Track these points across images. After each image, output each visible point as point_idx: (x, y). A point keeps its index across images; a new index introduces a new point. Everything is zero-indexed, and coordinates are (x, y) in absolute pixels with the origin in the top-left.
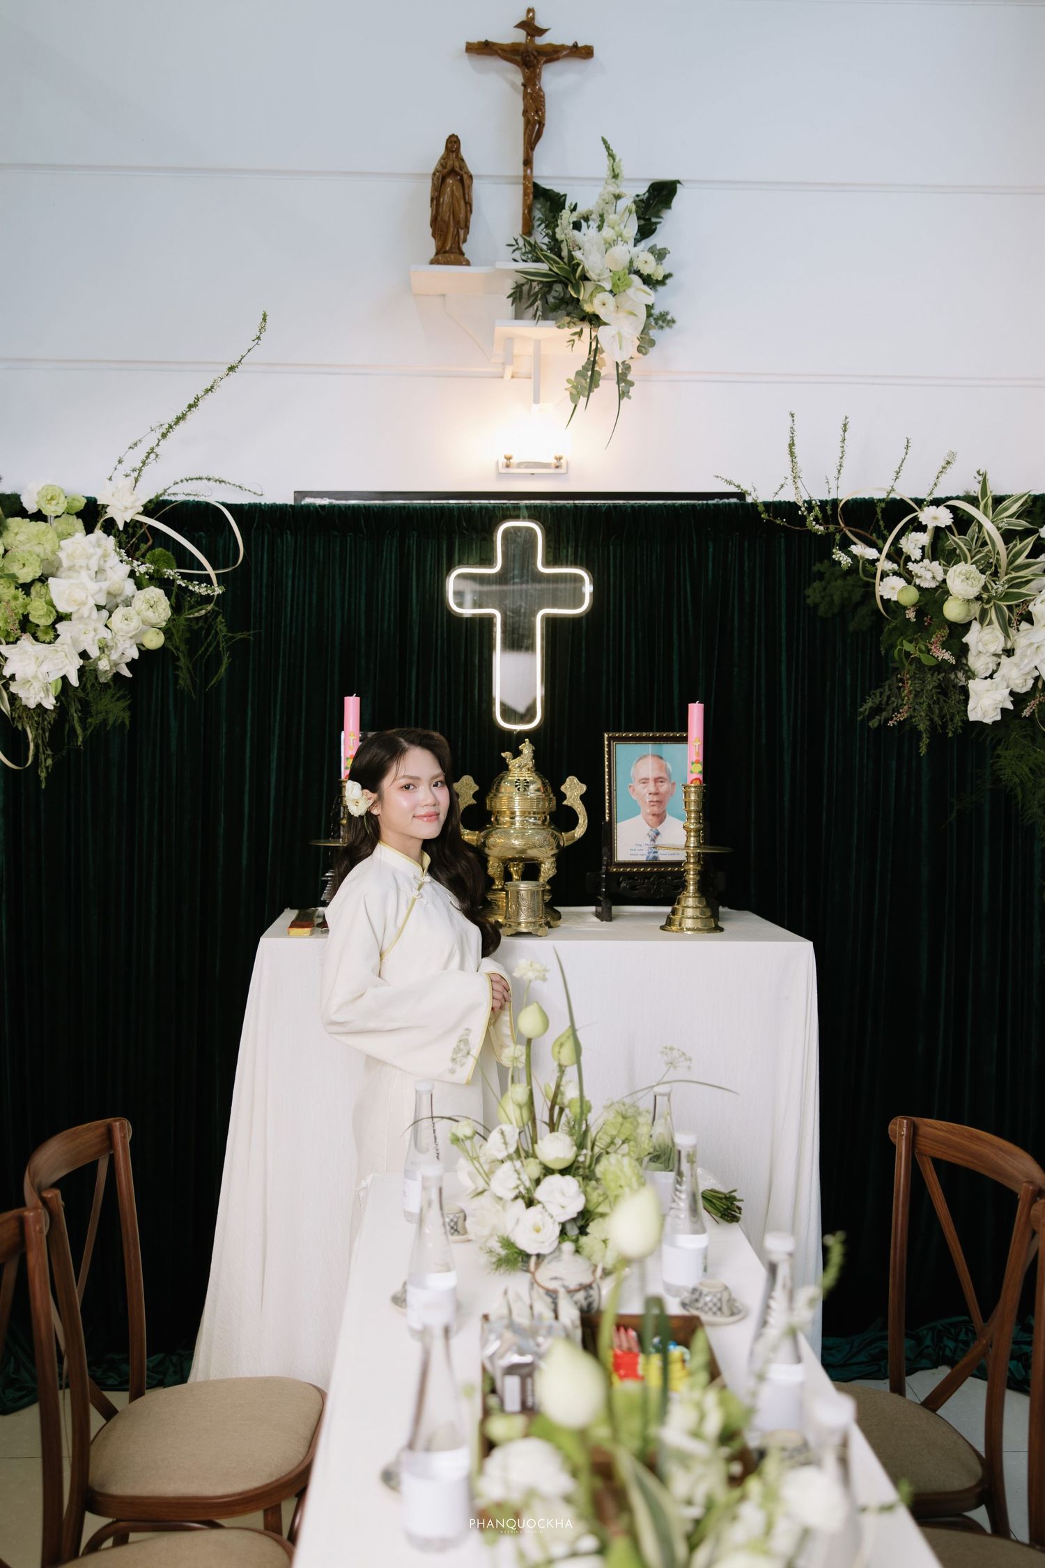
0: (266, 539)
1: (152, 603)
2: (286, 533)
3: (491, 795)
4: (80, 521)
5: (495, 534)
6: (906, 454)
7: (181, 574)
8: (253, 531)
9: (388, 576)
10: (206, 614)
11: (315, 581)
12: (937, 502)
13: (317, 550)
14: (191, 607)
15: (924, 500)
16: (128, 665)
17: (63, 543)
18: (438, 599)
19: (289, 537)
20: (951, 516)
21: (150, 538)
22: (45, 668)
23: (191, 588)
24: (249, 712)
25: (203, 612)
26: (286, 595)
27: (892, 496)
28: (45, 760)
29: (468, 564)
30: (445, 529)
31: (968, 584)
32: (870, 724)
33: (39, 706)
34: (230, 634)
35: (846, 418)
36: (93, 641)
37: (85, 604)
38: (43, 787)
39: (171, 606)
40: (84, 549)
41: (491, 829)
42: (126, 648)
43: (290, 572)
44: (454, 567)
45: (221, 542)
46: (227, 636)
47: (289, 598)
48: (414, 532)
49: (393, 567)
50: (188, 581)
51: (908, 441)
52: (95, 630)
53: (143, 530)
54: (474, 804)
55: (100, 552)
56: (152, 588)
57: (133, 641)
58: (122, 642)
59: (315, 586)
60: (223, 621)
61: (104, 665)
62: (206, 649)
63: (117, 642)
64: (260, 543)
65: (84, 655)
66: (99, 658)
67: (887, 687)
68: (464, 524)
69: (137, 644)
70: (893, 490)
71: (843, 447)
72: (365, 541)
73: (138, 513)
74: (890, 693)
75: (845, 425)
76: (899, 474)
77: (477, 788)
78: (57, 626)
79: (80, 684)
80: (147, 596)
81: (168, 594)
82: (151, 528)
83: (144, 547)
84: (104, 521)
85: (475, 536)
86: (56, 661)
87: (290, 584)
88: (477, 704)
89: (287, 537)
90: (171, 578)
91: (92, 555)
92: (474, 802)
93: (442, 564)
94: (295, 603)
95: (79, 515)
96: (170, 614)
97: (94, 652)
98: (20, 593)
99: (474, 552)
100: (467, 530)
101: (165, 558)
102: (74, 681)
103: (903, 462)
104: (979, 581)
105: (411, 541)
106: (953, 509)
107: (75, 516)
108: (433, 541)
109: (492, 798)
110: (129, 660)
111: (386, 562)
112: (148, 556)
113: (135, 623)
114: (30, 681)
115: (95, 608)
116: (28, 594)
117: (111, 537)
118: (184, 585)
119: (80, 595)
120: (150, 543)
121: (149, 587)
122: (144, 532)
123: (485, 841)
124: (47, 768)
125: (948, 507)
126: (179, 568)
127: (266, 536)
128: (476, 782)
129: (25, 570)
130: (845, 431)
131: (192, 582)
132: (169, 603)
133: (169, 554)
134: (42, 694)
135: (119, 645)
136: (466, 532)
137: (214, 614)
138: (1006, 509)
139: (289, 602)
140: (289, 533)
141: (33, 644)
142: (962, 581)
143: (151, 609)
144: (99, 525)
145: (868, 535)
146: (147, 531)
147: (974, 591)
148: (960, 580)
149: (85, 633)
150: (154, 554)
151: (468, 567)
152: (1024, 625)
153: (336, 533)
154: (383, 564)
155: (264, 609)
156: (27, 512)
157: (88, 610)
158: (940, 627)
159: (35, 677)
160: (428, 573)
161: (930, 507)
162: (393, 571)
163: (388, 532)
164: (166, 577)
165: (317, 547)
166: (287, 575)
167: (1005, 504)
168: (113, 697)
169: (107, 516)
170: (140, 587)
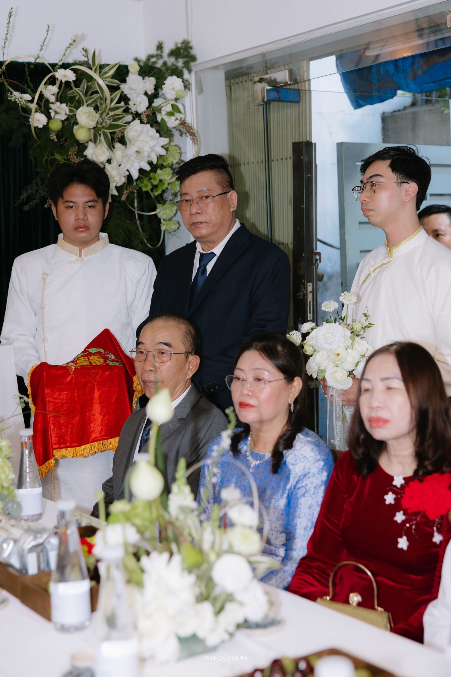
6: (47, 35)
12: (65, 66)
15: (57, 64)
20: (75, 75)
27: (38, 61)
31: (90, 119)
32: (24, 208)
35: (11, 9)
51: (48, 27)
67: (34, 184)
70: (38, 57)
71: (8, 27)
74: (36, 188)
75: (10, 13)
76: (43, 47)
103: (45, 39)
104: (96, 117)
106: (75, 71)
125: (73, 70)
130: (10, 17)
138: (106, 73)
142: (87, 117)
145: (21, 85)
147: (93, 124)
148: (85, 117)
152: (118, 145)
158: (72, 146)
161: (61, 69)
167: (107, 69)
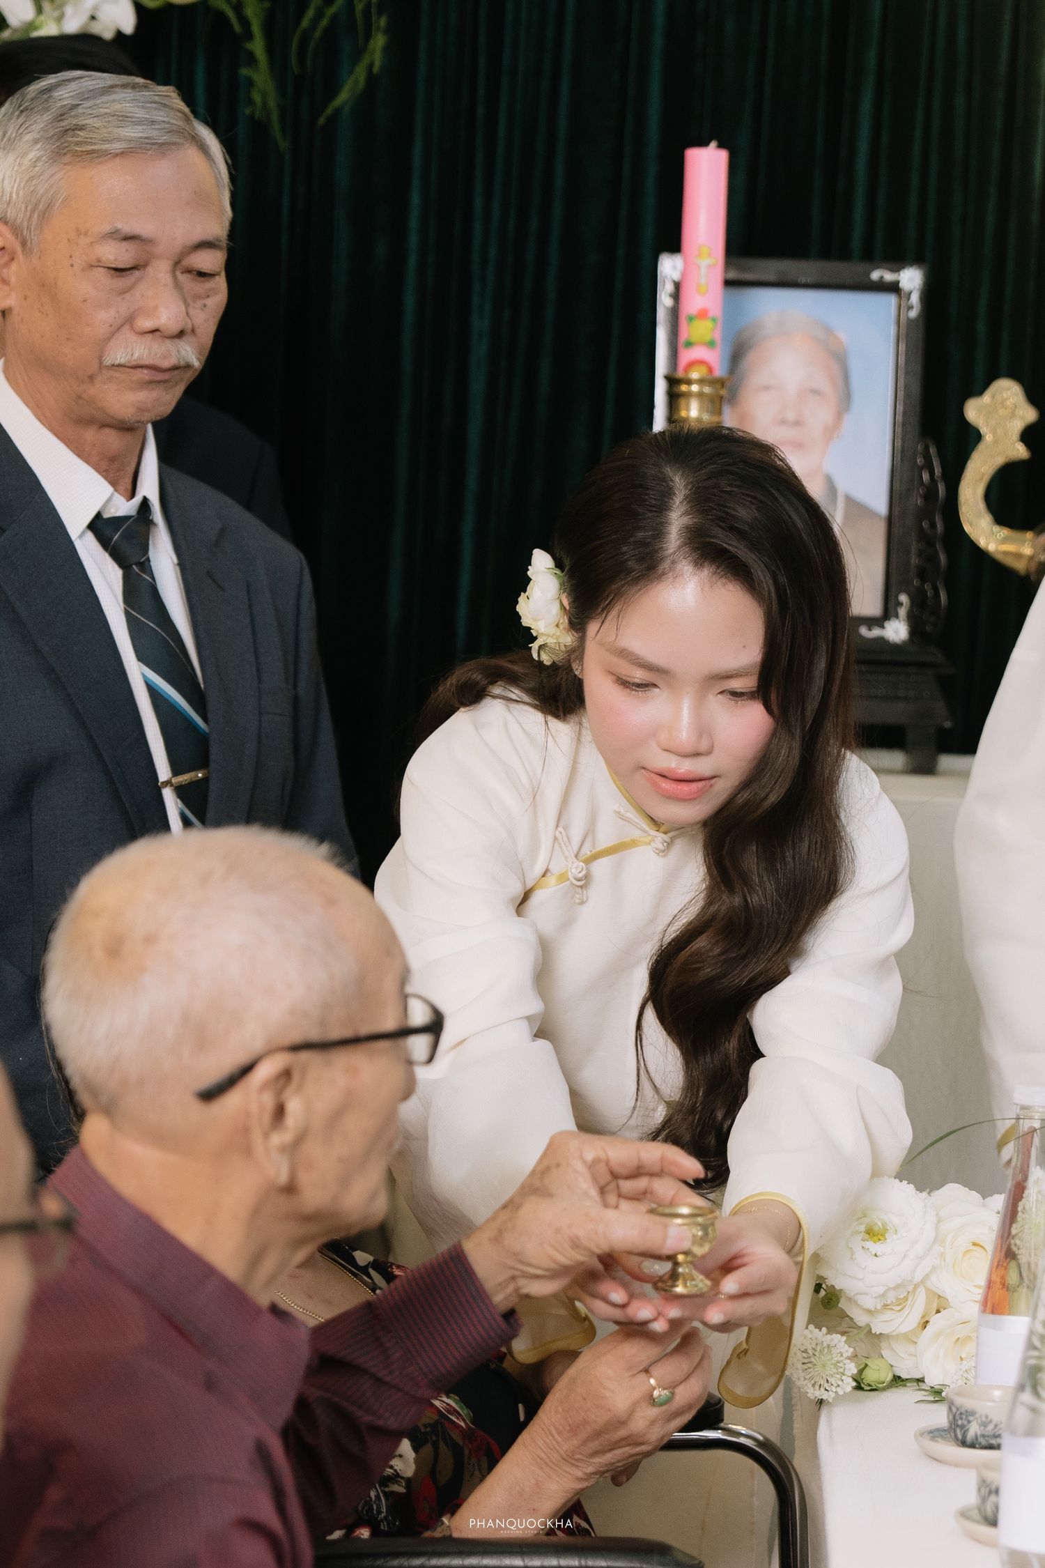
54: (1022, 461)
92: (1022, 452)
128: (1032, 398)
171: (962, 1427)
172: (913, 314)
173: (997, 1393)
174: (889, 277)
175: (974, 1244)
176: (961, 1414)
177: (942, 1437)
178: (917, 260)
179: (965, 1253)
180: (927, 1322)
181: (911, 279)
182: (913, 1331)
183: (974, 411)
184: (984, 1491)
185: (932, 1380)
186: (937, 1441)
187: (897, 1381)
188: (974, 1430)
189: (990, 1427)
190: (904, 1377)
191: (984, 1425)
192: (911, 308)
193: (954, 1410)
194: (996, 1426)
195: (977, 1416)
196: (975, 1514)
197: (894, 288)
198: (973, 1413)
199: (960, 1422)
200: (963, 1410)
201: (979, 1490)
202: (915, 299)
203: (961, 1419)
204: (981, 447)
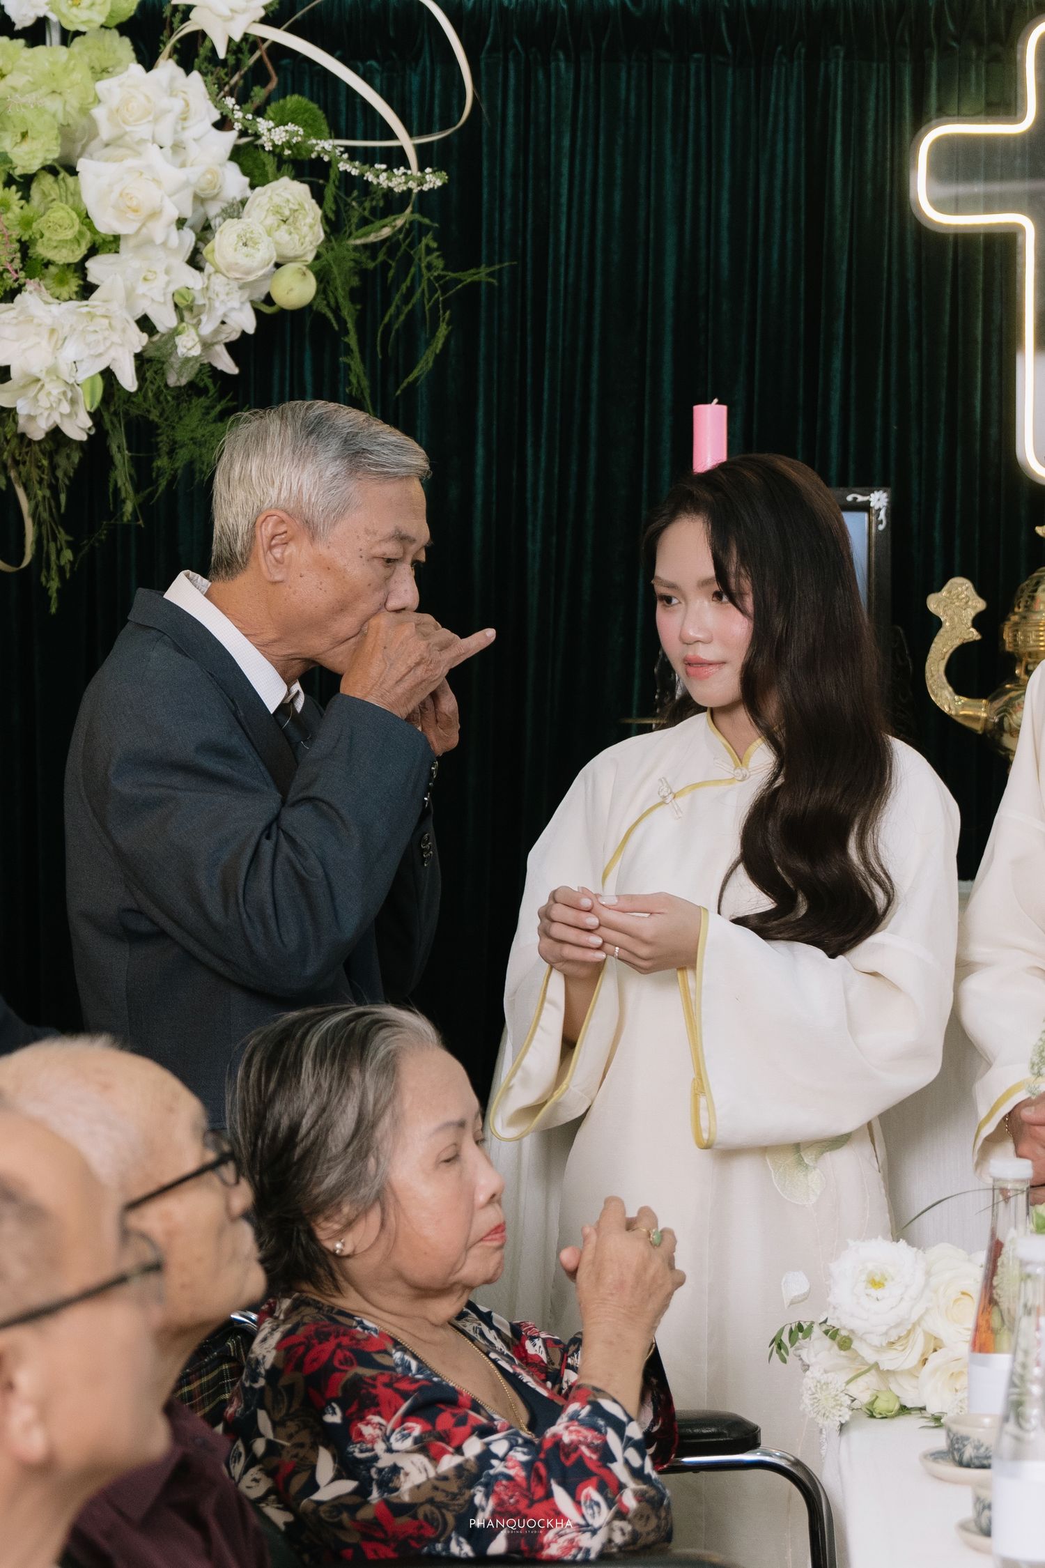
0: (512, 74)
1: (287, 213)
2: (557, 59)
3: (1015, 618)
4: (126, 41)
5: (1019, 47)
7: (348, 149)
8: (483, 55)
9: (780, 147)
10: (394, 234)
11: (619, 161)
13: (623, 92)
14: (364, 222)
16: (231, 347)
17: (102, 86)
18: (891, 192)
19: (563, 66)
21: (272, 72)
22: (71, 352)
23: (370, 177)
24: (480, 451)
25: (386, 232)
26: (558, 195)
28: (59, 552)
29: (959, 114)
30: (907, 39)
33: (56, 433)
34: (451, 275)
36: (165, 294)
37: (154, 215)
38: (53, 610)
39: (326, 219)
40: (147, 97)
41: (1013, 694)
42: (233, 309)
43: (566, 142)
44: (930, 120)
45: (415, 81)
46: (444, 276)
47: (564, 200)
48: (838, 47)
49: (792, 125)
50: (364, 163)
52: (167, 272)
53: (257, 54)
54: (975, 642)
55: (178, 105)
56: (285, 180)
57: (246, 294)
58: (222, 297)
59: (619, 173)
60: (434, 245)
61: (188, 345)
62: (399, 311)
63: (214, 296)
64: (500, 80)
65: (145, 324)
66: (175, 332)
68: (951, 27)
69: (252, 302)
72: (730, 71)
73: (254, 22)
77: (981, 605)
78: (88, 264)
79: (140, 388)
80: (277, 200)
81: (318, 195)
82: (277, 50)
83: (259, 94)
84: (180, 40)
85: (974, 53)
86: (92, 338)
87: (565, 170)
88: (978, 429)
89: (558, 68)
90: (326, 159)
91: (165, 112)
92: (974, 635)
93: (902, 116)
94: (575, 211)
95: (124, 28)
96: (322, 236)
97: (165, 320)
98: (13, 194)
99: (973, 90)
100: (956, 39)
101: (306, 115)
102: (128, 380)
105: (832, 66)
107: (116, 33)
108: (882, 66)
109: (1016, 624)
110: (235, 336)
111: (776, 115)
112: (270, 110)
113: (264, 254)
114: (38, 380)
115: (174, 227)
116: (26, 197)
117: (195, 74)
118: (355, 172)
119: (146, 194)
120: (273, 84)
121: (277, 179)
122: (260, 59)
123: (1001, 720)
124: (61, 570)
126: (338, 137)
127: (511, 66)
128: (981, 592)
129: (26, 146)
131: (372, 166)
132: (319, 212)
133: (314, 106)
134: (65, 408)
135: (217, 304)
136: (954, 44)
137: (413, 232)
139: (564, 209)
140: (561, 56)
141: (47, 303)
143: (284, 227)
144: (167, 49)
146: (266, 59)
149: (145, 279)
150: (283, 108)
151: (958, 122)
153: (666, 55)
154: (771, 119)
155: (508, 226)
156: (14, 24)
157: (162, 230)
159: (53, 371)
160: (870, 138)
162: (791, 136)
163: (779, 48)
164: (314, 156)
165: (623, 86)
166: (559, 148)
168: (208, 413)
169: (188, 28)
170: (257, 179)
171: (959, 1450)
172: (881, 527)
173: (987, 1421)
174: (860, 498)
175: (963, 1293)
176: (958, 1439)
177: (942, 1458)
178: (883, 485)
179: (956, 1300)
180: (926, 1359)
181: (879, 499)
182: (915, 1367)
183: (934, 603)
184: (980, 1507)
185: (933, 1409)
186: (938, 1462)
187: (904, 1410)
188: (969, 1452)
189: (982, 1450)
190: (909, 1405)
191: (977, 1448)
192: (881, 522)
193: (952, 1436)
194: (987, 1449)
195: (971, 1440)
196: (972, 1526)
197: (865, 507)
198: (967, 1438)
199: (956, 1446)
200: (959, 1436)
201: (975, 1504)
202: (882, 513)
203: (957, 1443)
204: (942, 631)
